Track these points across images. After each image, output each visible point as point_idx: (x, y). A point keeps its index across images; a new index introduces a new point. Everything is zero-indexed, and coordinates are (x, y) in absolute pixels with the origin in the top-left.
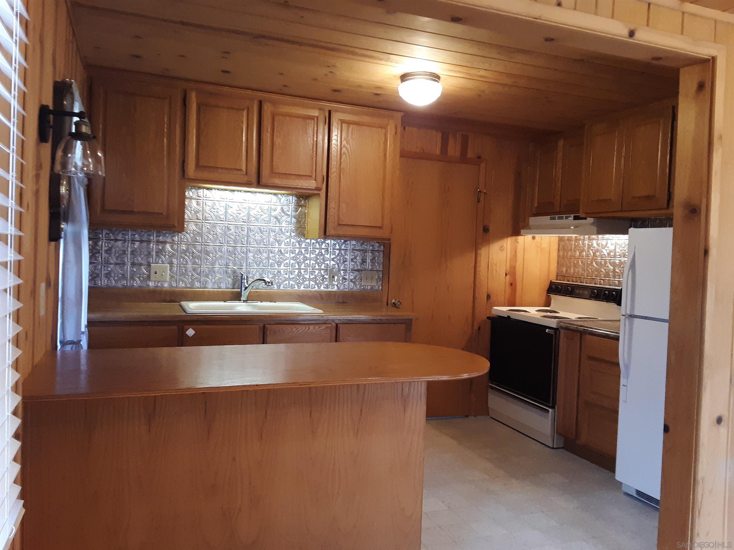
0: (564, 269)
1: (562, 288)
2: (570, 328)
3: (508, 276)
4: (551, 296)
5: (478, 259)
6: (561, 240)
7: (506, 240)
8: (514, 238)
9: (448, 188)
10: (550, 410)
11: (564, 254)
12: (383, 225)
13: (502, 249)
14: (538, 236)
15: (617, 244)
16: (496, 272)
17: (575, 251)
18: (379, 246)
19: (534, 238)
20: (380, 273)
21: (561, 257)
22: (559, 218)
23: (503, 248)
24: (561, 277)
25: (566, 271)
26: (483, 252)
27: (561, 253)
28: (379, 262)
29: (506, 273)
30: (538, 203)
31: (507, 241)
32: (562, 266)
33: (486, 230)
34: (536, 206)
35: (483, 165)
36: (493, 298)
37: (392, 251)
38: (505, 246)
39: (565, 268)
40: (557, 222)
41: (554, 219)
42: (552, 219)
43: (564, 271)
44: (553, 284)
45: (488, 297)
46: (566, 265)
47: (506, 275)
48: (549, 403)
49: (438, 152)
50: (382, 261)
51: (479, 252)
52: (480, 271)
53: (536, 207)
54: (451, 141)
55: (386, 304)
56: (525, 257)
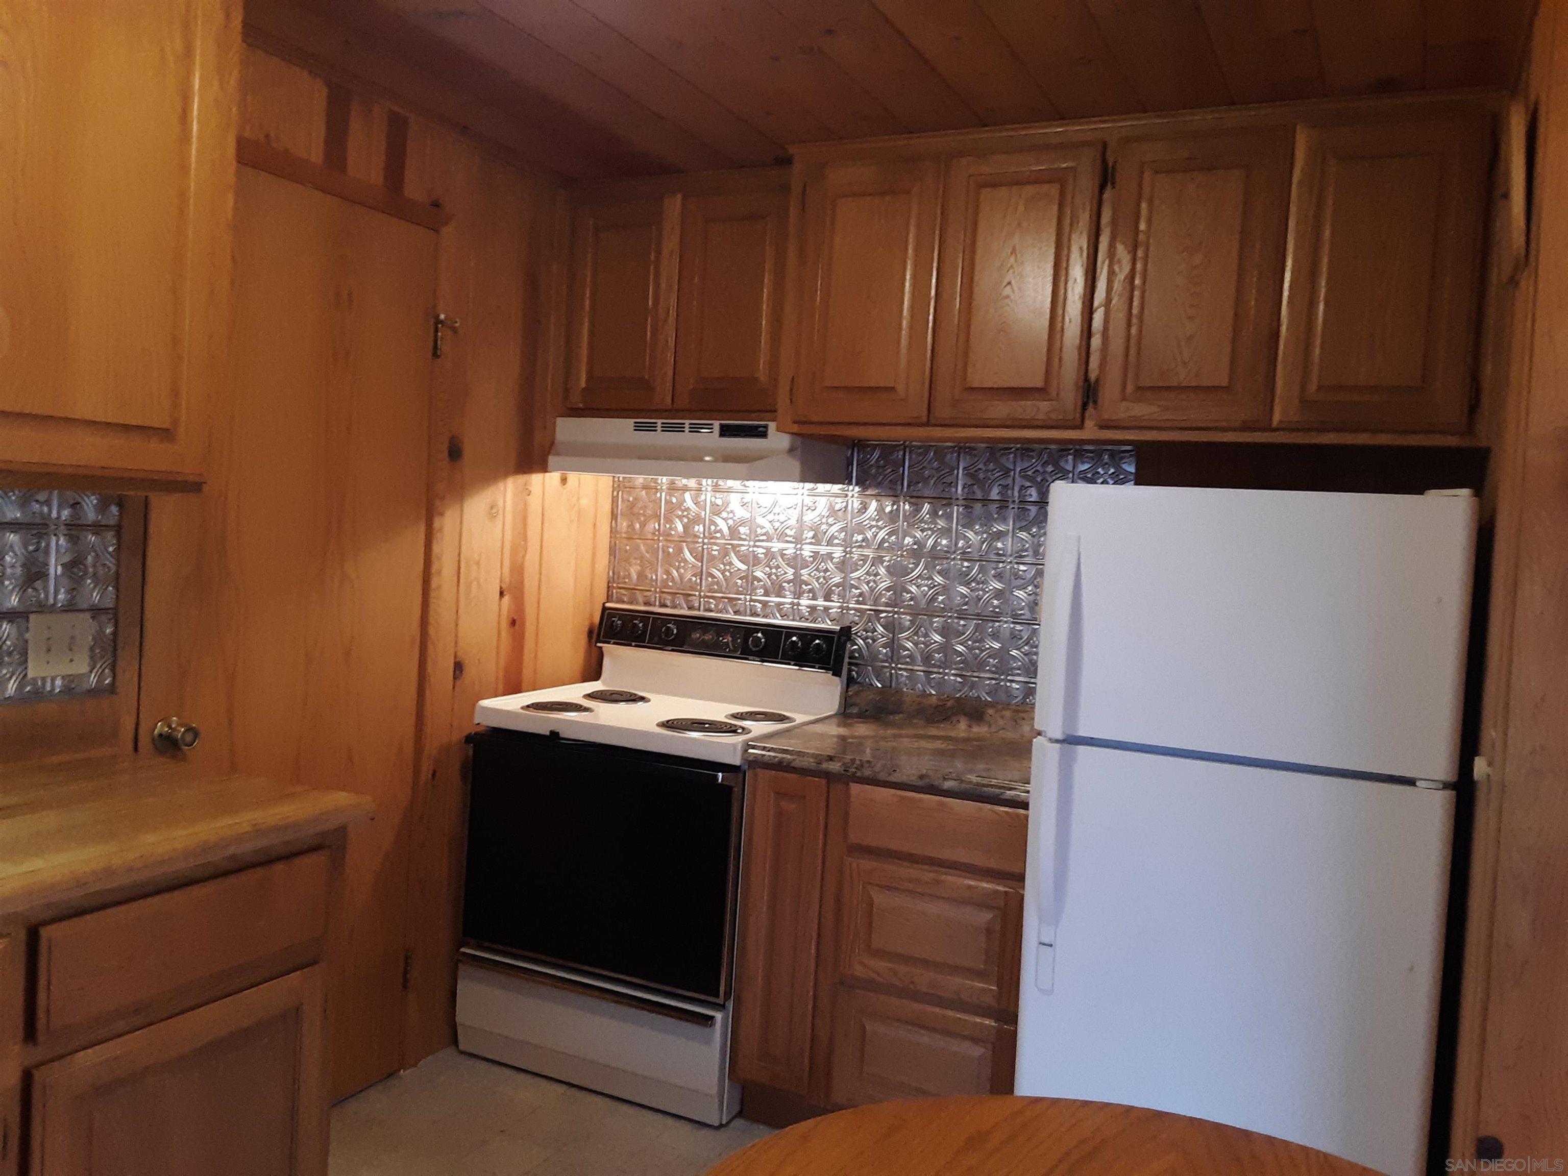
0: (634, 572)
1: (645, 626)
2: (792, 765)
3: (506, 599)
4: (604, 649)
5: (436, 549)
6: (617, 487)
7: (501, 485)
8: (521, 479)
9: (350, 294)
10: (719, 1016)
11: (631, 526)
12: (175, 422)
13: (492, 513)
14: (572, 476)
15: (805, 508)
16: (479, 585)
17: (669, 520)
18: (102, 507)
19: (564, 480)
20: (104, 618)
21: (624, 535)
22: (667, 428)
23: (494, 511)
24: (623, 591)
25: (641, 575)
26: (447, 523)
27: (623, 524)
28: (101, 571)
29: (501, 588)
30: (590, 377)
31: (505, 488)
32: (627, 561)
33: (455, 453)
34: (583, 384)
35: (448, 231)
36: (471, 672)
37: (152, 529)
38: (501, 504)
39: (639, 568)
40: (660, 438)
41: (652, 428)
42: (638, 428)
43: (634, 576)
44: (611, 616)
45: (458, 667)
46: (642, 558)
47: (502, 594)
48: (717, 996)
49: (316, 155)
50: (113, 569)
51: (437, 522)
52: (440, 586)
53: (584, 389)
54: (356, 126)
55: (130, 745)
56: (546, 536)
